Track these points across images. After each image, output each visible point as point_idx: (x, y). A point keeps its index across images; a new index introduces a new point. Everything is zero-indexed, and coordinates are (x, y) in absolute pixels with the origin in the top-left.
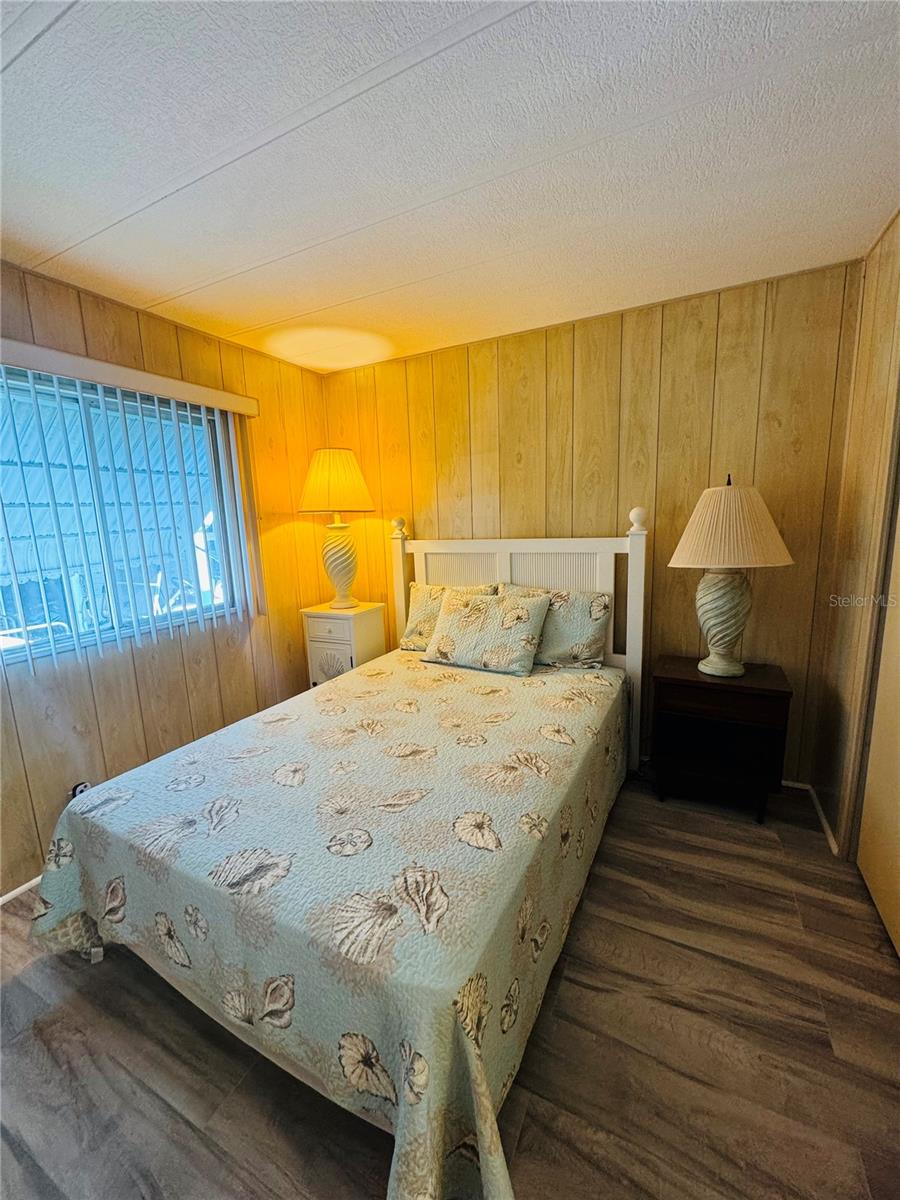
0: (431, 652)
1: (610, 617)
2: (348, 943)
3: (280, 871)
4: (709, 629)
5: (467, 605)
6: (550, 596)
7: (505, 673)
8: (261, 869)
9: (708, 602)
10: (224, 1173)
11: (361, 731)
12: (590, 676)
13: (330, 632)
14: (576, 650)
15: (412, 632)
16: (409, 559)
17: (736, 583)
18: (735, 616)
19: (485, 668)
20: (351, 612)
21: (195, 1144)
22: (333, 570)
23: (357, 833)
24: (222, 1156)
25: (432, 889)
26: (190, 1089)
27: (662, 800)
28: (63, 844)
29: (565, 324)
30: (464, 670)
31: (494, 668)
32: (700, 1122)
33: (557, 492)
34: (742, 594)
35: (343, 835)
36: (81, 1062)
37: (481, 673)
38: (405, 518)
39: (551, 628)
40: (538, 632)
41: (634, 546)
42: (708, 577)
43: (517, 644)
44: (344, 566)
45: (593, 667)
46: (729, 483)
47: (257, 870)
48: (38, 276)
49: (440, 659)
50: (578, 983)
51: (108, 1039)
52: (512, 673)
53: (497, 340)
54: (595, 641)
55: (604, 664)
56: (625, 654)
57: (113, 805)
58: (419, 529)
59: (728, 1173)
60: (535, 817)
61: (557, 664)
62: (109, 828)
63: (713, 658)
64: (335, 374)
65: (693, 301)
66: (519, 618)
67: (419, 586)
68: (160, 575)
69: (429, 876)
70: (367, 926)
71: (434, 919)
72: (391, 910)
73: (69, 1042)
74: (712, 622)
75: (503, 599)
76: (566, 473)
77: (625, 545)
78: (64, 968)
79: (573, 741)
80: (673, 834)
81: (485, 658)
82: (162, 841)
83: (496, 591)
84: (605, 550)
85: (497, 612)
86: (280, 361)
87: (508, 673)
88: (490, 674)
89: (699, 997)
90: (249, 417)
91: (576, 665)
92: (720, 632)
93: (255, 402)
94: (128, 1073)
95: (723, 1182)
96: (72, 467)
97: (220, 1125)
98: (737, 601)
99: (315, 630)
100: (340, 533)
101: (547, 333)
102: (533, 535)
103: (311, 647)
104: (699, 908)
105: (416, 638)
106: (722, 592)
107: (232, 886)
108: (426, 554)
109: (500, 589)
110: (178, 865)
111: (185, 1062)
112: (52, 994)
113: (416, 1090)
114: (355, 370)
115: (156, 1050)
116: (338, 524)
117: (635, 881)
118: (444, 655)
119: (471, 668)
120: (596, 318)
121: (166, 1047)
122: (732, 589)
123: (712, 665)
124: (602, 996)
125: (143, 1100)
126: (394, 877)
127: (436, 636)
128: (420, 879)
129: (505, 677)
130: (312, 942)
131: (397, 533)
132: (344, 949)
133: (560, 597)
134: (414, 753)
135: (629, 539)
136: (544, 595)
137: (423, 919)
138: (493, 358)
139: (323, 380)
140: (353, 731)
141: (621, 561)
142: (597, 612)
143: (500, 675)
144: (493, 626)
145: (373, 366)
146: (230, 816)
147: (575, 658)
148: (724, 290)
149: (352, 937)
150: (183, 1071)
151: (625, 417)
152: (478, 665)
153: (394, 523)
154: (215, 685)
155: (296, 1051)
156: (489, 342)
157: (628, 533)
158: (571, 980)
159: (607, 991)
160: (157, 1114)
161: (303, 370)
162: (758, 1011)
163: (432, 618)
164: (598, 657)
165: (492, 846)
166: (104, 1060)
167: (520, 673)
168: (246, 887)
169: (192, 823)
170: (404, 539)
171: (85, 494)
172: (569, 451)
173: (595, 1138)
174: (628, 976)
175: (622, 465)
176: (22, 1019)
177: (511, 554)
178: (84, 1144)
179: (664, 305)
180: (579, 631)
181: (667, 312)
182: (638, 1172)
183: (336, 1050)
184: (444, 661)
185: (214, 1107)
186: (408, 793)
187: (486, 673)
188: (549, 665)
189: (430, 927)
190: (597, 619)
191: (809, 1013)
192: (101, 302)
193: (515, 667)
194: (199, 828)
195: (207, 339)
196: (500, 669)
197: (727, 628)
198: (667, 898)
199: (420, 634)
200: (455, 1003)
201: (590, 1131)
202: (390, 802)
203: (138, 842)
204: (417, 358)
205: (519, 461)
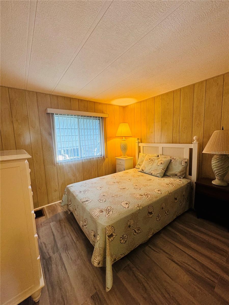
0: (140, 170)
1: (187, 165)
2: (94, 214)
3: (89, 202)
4: (214, 171)
5: (150, 159)
6: (171, 158)
7: (156, 176)
8: (87, 201)
9: (214, 163)
10: (76, 249)
11: (116, 183)
12: (178, 180)
13: (120, 163)
14: (176, 173)
15: (138, 164)
16: (139, 147)
17: (223, 159)
18: (222, 168)
19: (151, 174)
20: (124, 159)
21: (74, 244)
22: (122, 149)
23: (104, 199)
24: (77, 247)
25: (111, 211)
26: (76, 236)
27: (198, 218)
28: (66, 192)
29: (178, 89)
30: (147, 174)
31: (153, 175)
32: (165, 284)
33: (175, 132)
34: (225, 162)
35: (102, 199)
36: (63, 227)
37: (150, 175)
38: (139, 138)
39: (170, 167)
40: (166, 167)
41: (195, 146)
42: (215, 156)
43: (160, 169)
44: (124, 148)
45: (181, 178)
46: (223, 129)
47: (86, 201)
48: (72, 98)
49: (142, 171)
50: (150, 248)
51: (67, 225)
52: (158, 177)
53: (161, 95)
54: (182, 171)
55: (184, 178)
56: (191, 176)
57: (72, 187)
58: (142, 141)
59: (167, 296)
60: (140, 205)
61: (171, 176)
62: (71, 190)
63: (216, 180)
64: (127, 106)
65: (215, 78)
66: (161, 163)
67: (141, 154)
68: (96, 148)
69: (111, 209)
70: (97, 213)
71: (108, 215)
72: (102, 212)
73: (63, 224)
74: (215, 169)
75: (159, 158)
76: (178, 127)
77: (192, 146)
78: (65, 213)
79: (161, 193)
80: (197, 227)
81: (152, 172)
82: (76, 194)
83: (158, 156)
84: (186, 147)
85: (156, 161)
86: (114, 105)
87: (157, 176)
88: (152, 176)
89: (181, 262)
90: (107, 118)
91: (176, 177)
92: (218, 172)
93: (108, 115)
94: (69, 231)
95: (164, 296)
96: (71, 129)
97: (78, 242)
98: (222, 164)
99: (118, 162)
100: (124, 141)
101: (173, 92)
102: (169, 143)
103: (117, 166)
104: (193, 245)
105: (139, 166)
106: (218, 161)
107: (82, 202)
108: (143, 146)
109: (159, 156)
110: (77, 197)
111: (76, 232)
112: (62, 216)
113: (97, 240)
114: (131, 105)
115: (73, 229)
116: (124, 139)
117: (178, 234)
118: (143, 170)
119: (149, 174)
120: (186, 87)
121: (74, 229)
122: (221, 160)
123: (216, 182)
124: (155, 252)
125: (69, 235)
126: (106, 207)
127: (142, 166)
128: (110, 209)
129: (156, 177)
130: (89, 213)
131: (137, 141)
132: (93, 215)
133: (174, 159)
134: (124, 189)
135: (193, 144)
136: (169, 158)
137: (106, 215)
138: (160, 99)
139: (124, 108)
140: (115, 183)
141: (191, 150)
142: (183, 164)
143: (155, 177)
144: (155, 165)
145: (134, 104)
146: (87, 192)
147: (176, 175)
148: (225, 74)
149: (95, 214)
150: (76, 234)
151: (194, 112)
152: (150, 174)
153: (136, 139)
154: (97, 171)
155: (88, 233)
156: (160, 95)
157: (192, 143)
158: (149, 247)
159: (157, 252)
160: (70, 238)
161: (120, 106)
162: (197, 272)
163: (142, 162)
164: (183, 175)
165: (126, 207)
166: (66, 228)
167: (159, 177)
168: (84, 203)
169: (81, 192)
170: (139, 143)
171: (77, 134)
172: (179, 121)
173: (139, 275)
174: (164, 251)
175: (193, 124)
176: (58, 218)
177: (162, 147)
178: (61, 237)
179: (206, 80)
180: (177, 168)
181: (207, 82)
182: (146, 285)
183: (91, 233)
184: (143, 172)
185: (78, 240)
186: (117, 195)
187: (151, 176)
188: (168, 176)
189: (107, 216)
190: (183, 165)
191: (213, 279)
192: (82, 100)
193: (158, 175)
194: (82, 193)
195: (100, 103)
196: (155, 175)
197: (220, 171)
198: (185, 240)
199: (140, 165)
200: (105, 228)
201: (139, 274)
202: (113, 196)
203: (73, 193)
204: (143, 101)
205: (166, 124)
